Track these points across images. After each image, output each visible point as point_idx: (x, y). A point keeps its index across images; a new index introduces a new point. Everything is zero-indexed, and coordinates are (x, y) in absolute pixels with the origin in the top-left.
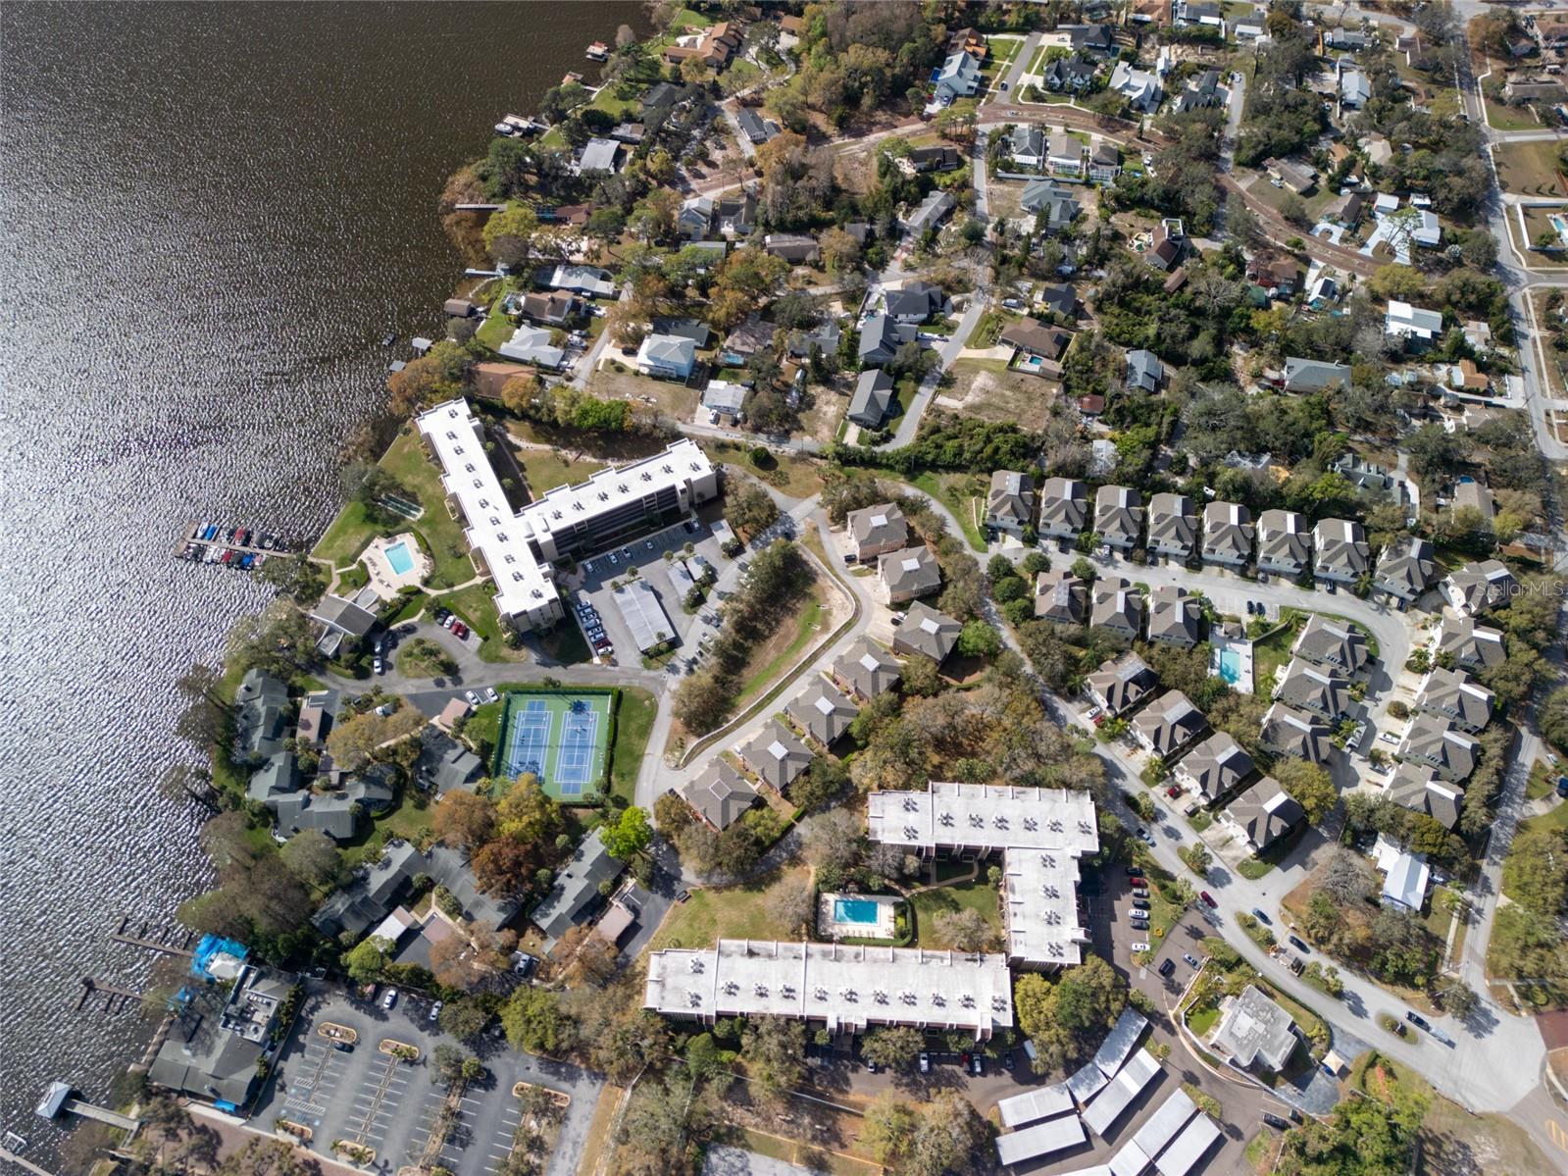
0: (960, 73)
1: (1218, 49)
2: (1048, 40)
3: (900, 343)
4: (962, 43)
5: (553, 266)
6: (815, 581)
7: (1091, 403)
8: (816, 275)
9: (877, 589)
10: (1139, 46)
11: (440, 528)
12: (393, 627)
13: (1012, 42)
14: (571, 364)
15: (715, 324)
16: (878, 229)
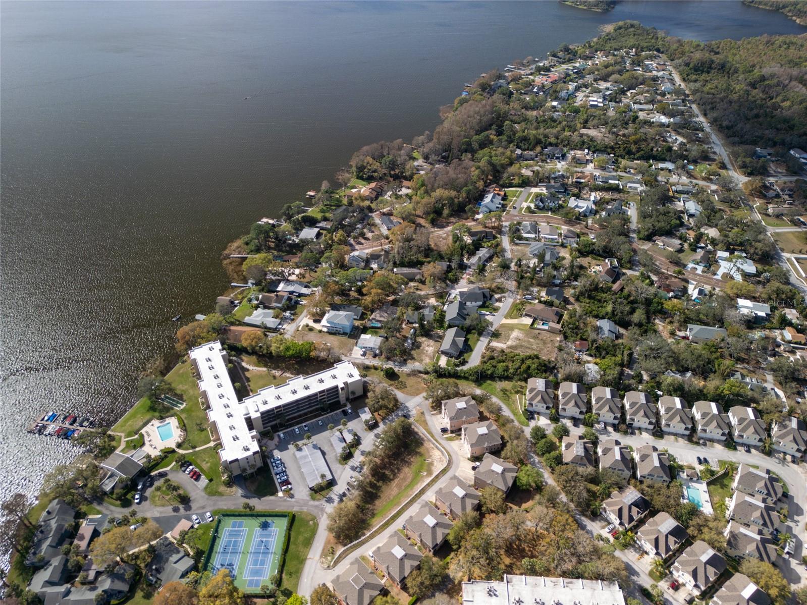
0: (492, 201)
1: (620, 193)
2: (535, 190)
3: (468, 315)
4: (492, 190)
5: (279, 282)
6: (422, 444)
7: (580, 344)
8: (421, 286)
9: (463, 448)
10: (580, 191)
11: (193, 414)
12: (153, 474)
13: (517, 191)
14: (284, 327)
15: (366, 308)
16: (453, 265)
